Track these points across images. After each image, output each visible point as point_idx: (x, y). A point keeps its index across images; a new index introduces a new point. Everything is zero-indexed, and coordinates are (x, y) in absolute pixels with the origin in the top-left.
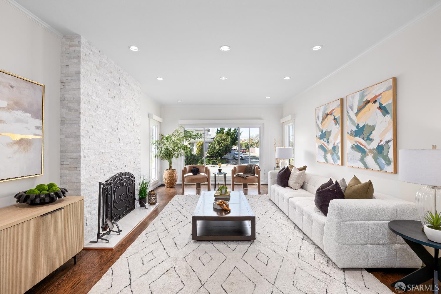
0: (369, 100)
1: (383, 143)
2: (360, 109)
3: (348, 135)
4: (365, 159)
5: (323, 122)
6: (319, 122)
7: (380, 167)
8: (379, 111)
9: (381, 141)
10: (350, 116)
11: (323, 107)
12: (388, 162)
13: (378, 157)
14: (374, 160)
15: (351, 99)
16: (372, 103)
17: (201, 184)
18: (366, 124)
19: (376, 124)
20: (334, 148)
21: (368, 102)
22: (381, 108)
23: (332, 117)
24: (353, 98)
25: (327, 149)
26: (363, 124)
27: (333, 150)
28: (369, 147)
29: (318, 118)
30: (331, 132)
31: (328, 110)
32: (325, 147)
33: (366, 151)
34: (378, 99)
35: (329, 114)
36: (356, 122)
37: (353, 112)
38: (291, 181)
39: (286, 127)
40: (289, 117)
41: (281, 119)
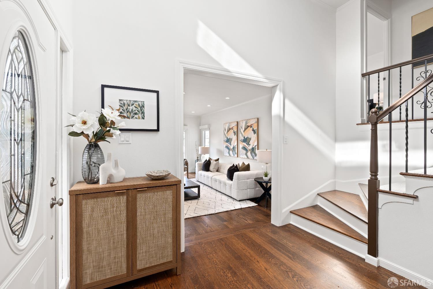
2: (245, 129)
3: (240, 141)
4: (247, 154)
6: (226, 133)
7: (253, 157)
8: (252, 132)
9: (253, 145)
10: (241, 132)
11: (228, 124)
12: (255, 155)
14: (251, 154)
19: (251, 137)
21: (248, 126)
24: (242, 123)
26: (247, 137)
27: (233, 149)
28: (249, 148)
29: (225, 130)
30: (232, 139)
31: (230, 126)
32: (229, 147)
34: (252, 126)
35: (231, 129)
36: (244, 135)
38: (212, 168)
39: (203, 132)
40: (206, 126)
41: (200, 126)
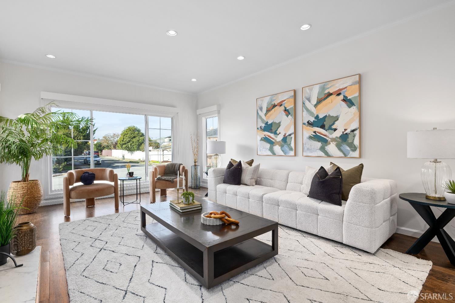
0: (331, 92)
1: (348, 131)
2: (319, 101)
3: (304, 126)
4: (326, 147)
5: (269, 114)
6: (262, 114)
7: (344, 154)
8: (343, 104)
9: (345, 130)
10: (307, 108)
11: (269, 97)
12: (353, 149)
13: (342, 145)
14: (337, 148)
15: (308, 91)
16: (335, 95)
17: (95, 198)
18: (328, 115)
19: (340, 115)
20: (285, 139)
21: (330, 94)
22: (345, 100)
23: (282, 108)
24: (311, 90)
25: (273, 141)
26: (325, 115)
27: (282, 141)
28: (331, 136)
29: (261, 109)
30: (280, 123)
31: (276, 100)
32: (271, 139)
33: (327, 141)
34: (342, 92)
35: (277, 106)
36: (315, 113)
37: (311, 103)
38: (246, 177)
39: (204, 119)
40: (215, 108)
41: (197, 110)
